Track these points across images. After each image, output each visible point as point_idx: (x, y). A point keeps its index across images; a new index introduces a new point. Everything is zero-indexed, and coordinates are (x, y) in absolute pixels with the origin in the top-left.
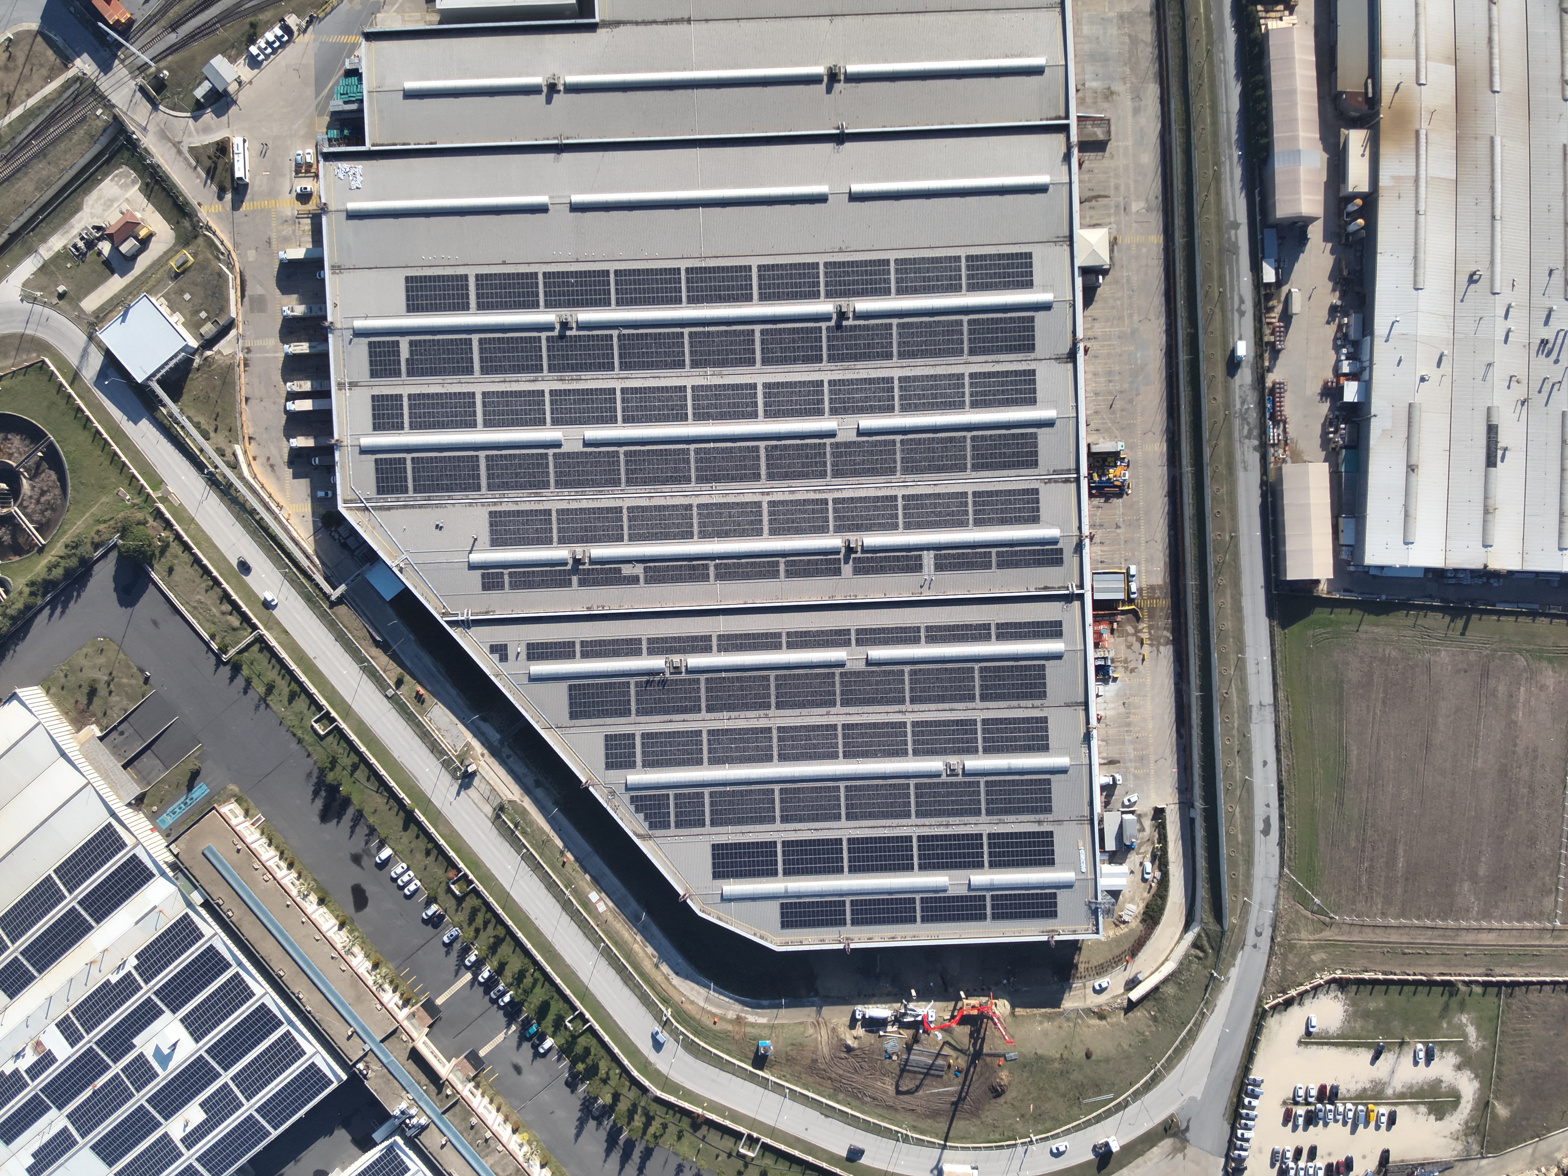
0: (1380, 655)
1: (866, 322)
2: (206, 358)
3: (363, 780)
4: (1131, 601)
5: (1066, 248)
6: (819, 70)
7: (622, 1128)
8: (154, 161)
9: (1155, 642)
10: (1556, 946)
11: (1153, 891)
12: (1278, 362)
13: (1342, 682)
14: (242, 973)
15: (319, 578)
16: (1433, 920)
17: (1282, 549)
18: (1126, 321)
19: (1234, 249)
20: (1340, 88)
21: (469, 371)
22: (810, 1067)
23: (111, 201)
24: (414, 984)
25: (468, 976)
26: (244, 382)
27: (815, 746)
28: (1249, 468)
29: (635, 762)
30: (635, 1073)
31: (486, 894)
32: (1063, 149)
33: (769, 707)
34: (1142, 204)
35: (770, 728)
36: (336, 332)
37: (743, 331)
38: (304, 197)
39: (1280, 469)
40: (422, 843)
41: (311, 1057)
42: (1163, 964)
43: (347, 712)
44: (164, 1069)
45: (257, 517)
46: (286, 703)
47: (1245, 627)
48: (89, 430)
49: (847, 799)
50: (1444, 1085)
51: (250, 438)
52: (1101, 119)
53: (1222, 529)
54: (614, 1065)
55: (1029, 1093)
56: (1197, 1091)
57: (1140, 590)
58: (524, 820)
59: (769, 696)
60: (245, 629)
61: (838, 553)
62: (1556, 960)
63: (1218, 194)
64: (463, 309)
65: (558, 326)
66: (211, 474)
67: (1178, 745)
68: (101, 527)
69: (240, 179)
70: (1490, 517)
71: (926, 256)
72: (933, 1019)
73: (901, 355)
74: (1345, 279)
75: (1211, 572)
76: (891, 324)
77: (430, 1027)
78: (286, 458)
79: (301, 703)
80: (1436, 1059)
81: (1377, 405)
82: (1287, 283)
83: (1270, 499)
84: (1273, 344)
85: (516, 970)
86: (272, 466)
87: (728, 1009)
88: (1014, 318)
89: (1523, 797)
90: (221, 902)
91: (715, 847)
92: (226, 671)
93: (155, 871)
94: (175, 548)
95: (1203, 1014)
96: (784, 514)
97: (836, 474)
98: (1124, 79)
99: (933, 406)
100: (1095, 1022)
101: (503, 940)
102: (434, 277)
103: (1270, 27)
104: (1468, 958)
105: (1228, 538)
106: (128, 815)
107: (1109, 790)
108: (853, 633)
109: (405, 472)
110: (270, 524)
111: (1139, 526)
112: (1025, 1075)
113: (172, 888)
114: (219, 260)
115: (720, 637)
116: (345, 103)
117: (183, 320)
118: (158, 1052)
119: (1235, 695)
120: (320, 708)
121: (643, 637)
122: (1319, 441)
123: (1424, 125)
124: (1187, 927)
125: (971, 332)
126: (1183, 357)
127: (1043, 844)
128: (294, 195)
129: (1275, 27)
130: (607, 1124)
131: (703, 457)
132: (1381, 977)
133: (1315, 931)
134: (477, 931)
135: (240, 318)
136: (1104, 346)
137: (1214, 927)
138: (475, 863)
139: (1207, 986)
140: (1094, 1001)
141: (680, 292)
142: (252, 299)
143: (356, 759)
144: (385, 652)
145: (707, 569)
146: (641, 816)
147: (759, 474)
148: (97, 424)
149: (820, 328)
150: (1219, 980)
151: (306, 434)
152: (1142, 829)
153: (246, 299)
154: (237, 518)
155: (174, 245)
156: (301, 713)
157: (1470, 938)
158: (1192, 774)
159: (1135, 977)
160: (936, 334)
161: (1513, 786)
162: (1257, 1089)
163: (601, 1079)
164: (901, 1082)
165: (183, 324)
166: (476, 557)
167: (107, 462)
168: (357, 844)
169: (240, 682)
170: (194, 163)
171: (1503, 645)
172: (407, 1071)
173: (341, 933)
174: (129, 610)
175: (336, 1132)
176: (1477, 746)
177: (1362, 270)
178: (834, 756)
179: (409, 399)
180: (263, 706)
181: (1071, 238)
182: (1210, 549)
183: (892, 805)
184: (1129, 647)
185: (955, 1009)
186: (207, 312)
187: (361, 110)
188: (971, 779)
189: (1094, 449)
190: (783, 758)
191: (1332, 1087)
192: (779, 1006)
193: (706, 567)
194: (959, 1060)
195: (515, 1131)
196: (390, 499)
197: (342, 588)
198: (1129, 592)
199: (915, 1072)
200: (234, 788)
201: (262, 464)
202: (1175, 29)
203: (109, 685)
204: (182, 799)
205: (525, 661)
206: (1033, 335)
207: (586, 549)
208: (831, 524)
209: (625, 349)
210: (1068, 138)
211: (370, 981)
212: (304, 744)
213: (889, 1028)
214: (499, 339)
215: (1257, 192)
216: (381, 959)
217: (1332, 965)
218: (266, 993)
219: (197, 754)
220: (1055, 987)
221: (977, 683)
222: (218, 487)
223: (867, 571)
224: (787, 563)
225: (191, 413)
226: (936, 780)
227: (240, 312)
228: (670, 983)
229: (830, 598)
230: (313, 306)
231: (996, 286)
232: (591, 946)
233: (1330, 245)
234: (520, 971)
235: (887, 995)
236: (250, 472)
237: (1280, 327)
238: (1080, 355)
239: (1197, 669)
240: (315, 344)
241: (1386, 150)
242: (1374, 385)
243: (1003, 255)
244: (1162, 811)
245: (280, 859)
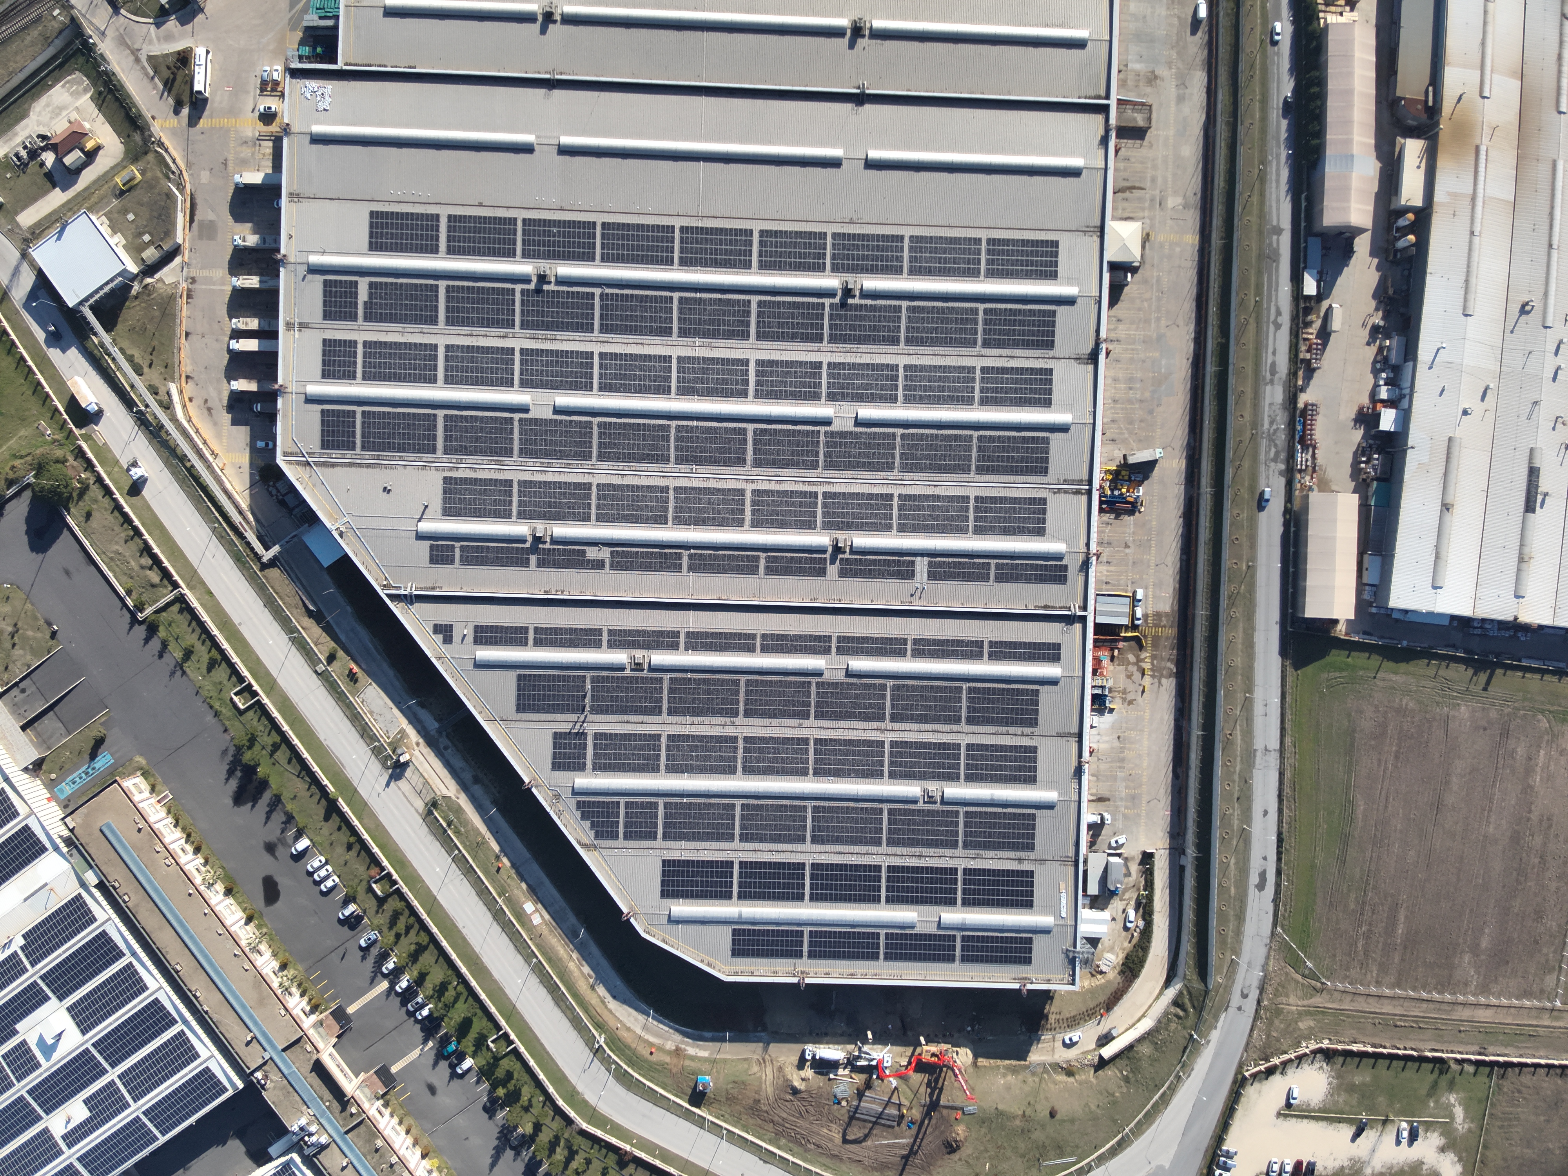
0: (1396, 705)
1: (873, 302)
2: (146, 286)
3: (283, 761)
4: (1135, 627)
5: (1096, 240)
6: (843, 22)
7: (541, 1161)
8: (109, 68)
9: (1158, 675)
10: (1554, 1027)
11: (1134, 941)
12: (1312, 382)
13: (1354, 731)
14: (135, 963)
15: (251, 537)
16: (1429, 992)
17: (1301, 583)
18: (1153, 325)
19: (1274, 257)
20: (1399, 93)
21: (434, 321)
22: (751, 1108)
23: (61, 108)
24: (325, 990)
25: (385, 985)
26: (184, 312)
27: (783, 760)
29: (585, 764)
30: (561, 1103)
31: (410, 896)
32: (1101, 132)
33: (736, 714)
34: (1179, 200)
35: (736, 738)
36: (289, 266)
37: (739, 301)
38: (268, 117)
39: (1306, 497)
40: (344, 837)
41: (205, 1061)
42: (1139, 1020)
43: (271, 686)
44: (48, 1059)
46: (205, 671)
47: (1256, 665)
48: (13, 356)
49: (813, 821)
50: (1425, 1167)
51: (188, 377)
52: (1143, 104)
53: (1240, 558)
54: (538, 1091)
55: (986, 1151)
56: (1166, 1160)
57: (1146, 616)
58: (458, 818)
59: (737, 702)
60: (166, 587)
61: (824, 552)
62: (1553, 1043)
63: (1262, 194)
64: (432, 252)
65: (534, 279)
66: (140, 412)
67: (1173, 786)
68: (17, 463)
69: (199, 92)
70: (1524, 566)
71: (944, 235)
72: (889, 1064)
73: (909, 341)
74: (1389, 298)
75: (1224, 602)
76: (900, 306)
77: (339, 1037)
78: (225, 402)
79: (221, 673)
80: (1420, 1139)
81: (1414, 437)
82: (1327, 297)
83: (1292, 529)
84: (1308, 362)
85: (438, 982)
86: (209, 409)
87: (668, 1040)
88: (1034, 311)
89: (1534, 867)
90: (117, 885)
91: (665, 863)
92: (140, 631)
93: (48, 845)
94: (95, 491)
95: (1179, 1078)
96: (768, 505)
97: (829, 466)
98: (1169, 64)
99: (939, 400)
100: (1062, 1078)
101: (425, 948)
102: (402, 214)
103: (1329, 21)
104: (1463, 1035)
105: (1244, 567)
106: (23, 781)
107: (1096, 829)
108: (834, 640)
109: (354, 427)
110: (202, 472)
111: (1150, 547)
112: (984, 1130)
113: (65, 865)
114: (169, 179)
115: (689, 634)
116: (321, 18)
117: (124, 242)
118: (41, 1041)
119: (1239, 737)
120: (241, 679)
121: (605, 629)
122: (1349, 471)
123: (1485, 140)
124: (1168, 983)
125: (986, 322)
126: (1211, 368)
127: (1022, 884)
128: (257, 114)
129: (1334, 21)
130: (526, 1155)
131: (684, 436)
132: (1370, 1049)
133: (1305, 997)
134: (398, 936)
135: (187, 245)
136: (1127, 349)
137: (1197, 985)
138: (401, 862)
139: (1185, 1048)
140: (1063, 1055)
141: (673, 252)
142: (201, 225)
143: (278, 739)
144: (318, 623)
145: (681, 559)
146: (587, 824)
147: (745, 459)
148: (22, 350)
149: (823, 304)
150: (1199, 1043)
151: (248, 377)
152: (1128, 874)
153: (195, 225)
154: (165, 464)
155: (122, 161)
156: (220, 683)
157: (1466, 1013)
158: (1186, 819)
159: (1109, 1032)
160: (948, 321)
161: (1524, 855)
162: (1229, 1162)
163: (522, 1107)
164: (849, 1130)
165: (124, 247)
166: (425, 526)
167: (30, 392)
168: (273, 831)
169: (155, 644)
170: (152, 73)
171: (1526, 704)
172: (310, 1085)
173: (248, 927)
174: (41, 556)
175: (229, 1143)
176: (1490, 811)
177: (1408, 289)
178: (803, 772)
179: (365, 347)
180: (179, 673)
181: (1102, 229)
182: (1224, 578)
183: (862, 830)
184: (1129, 677)
185: (913, 1054)
186: (151, 235)
187: (336, 28)
188: (950, 808)
190: (748, 771)
191: (1309, 1163)
192: (723, 1040)
193: (679, 556)
194: (914, 1111)
195: (424, 1156)
196: (335, 456)
197: (276, 549)
198: (1133, 617)
199: (865, 1121)
200: (140, 760)
201: (199, 407)
202: (1228, 15)
203: (13, 637)
204: (84, 768)
205: (471, 645)
206: (1053, 332)
207: (548, 526)
208: (819, 519)
209: (607, 310)
210: (1107, 120)
211: (275, 983)
212: (221, 717)
213: (841, 1071)
214: (468, 287)
215: (1303, 196)
216: (291, 959)
217: (1319, 1034)
218: (161, 988)
219: (104, 719)
220: (1022, 1038)
221: (964, 704)
222: (147, 428)
223: (855, 574)
224: (768, 559)
225: (125, 344)
226: (912, 807)
227: (187, 238)
228: (606, 1007)
229: (812, 601)
230: (267, 237)
231: (1017, 274)
232: (523, 961)
233: (1376, 261)
234: (442, 983)
235: (841, 1035)
236: (184, 414)
237: (1317, 344)
238: (1102, 357)
239: (1201, 706)
240: (265, 278)
241: (1443, 164)
242: (1413, 415)
243: (1028, 241)
244: (1151, 855)
245: (186, 842)
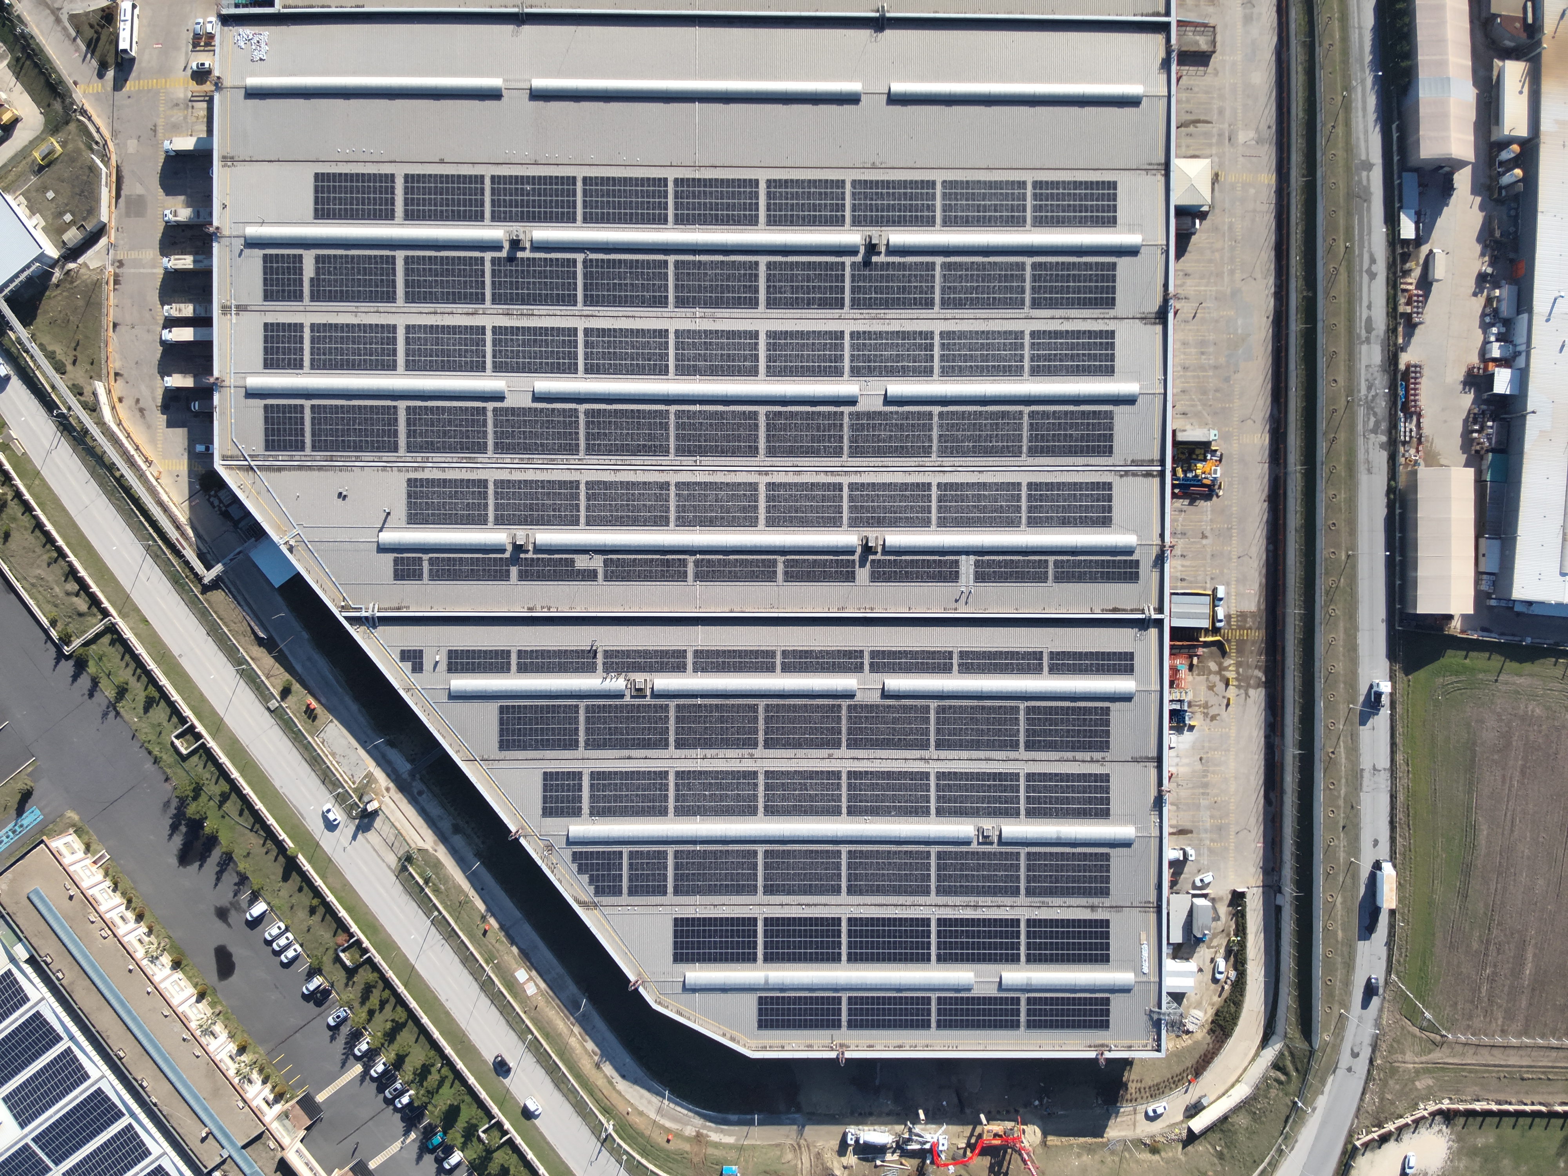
0: (1521, 713)
1: (902, 259)
2: (68, 272)
3: (235, 814)
4: (1215, 630)
5: (1161, 179)
8: (26, 31)
9: (1244, 683)
11: (1225, 994)
12: (1414, 340)
13: (1474, 744)
14: (74, 1048)
15: (190, 555)
16: (1559, 1039)
17: (1411, 574)
18: (1226, 279)
19: (1366, 197)
20: (1494, 10)
21: (390, 297)
24: (289, 1075)
25: (358, 1069)
26: (112, 302)
27: (812, 798)
28: (1374, 470)
29: (580, 808)
31: (384, 966)
32: (1162, 54)
33: (755, 745)
34: (1252, 134)
35: (755, 773)
36: (223, 240)
37: (745, 263)
38: (201, 75)
39: (1415, 473)
40: (306, 899)
41: (157, 1159)
42: (1233, 1086)
43: (218, 726)
45: (117, 474)
46: (142, 711)
47: (1360, 671)
49: (849, 868)
51: (117, 374)
52: (1205, 25)
53: (1338, 546)
57: (1228, 617)
58: (437, 874)
59: (756, 731)
60: (95, 615)
61: (852, 553)
63: (1347, 124)
64: (386, 218)
65: (506, 246)
66: (62, 416)
69: (125, 51)
71: (982, 179)
72: (945, 1148)
73: (945, 304)
74: (1496, 242)
75: (1320, 598)
76: (933, 264)
77: (308, 1129)
78: (159, 401)
79: (160, 713)
81: (1534, 400)
82: (1427, 242)
83: (1398, 511)
84: (1408, 317)
85: (418, 1064)
86: (141, 410)
87: (687, 1124)
88: (1091, 264)
90: (49, 960)
91: (678, 922)
92: (68, 667)
94: (14, 508)
95: (1280, 1152)
96: (785, 500)
97: (856, 452)
99: (982, 371)
100: (1146, 1156)
101: (404, 1025)
102: (352, 175)
105: (1343, 557)
107: (1178, 866)
108: (866, 656)
109: (303, 424)
111: (1231, 537)
114: (92, 149)
115: (697, 653)
117: (44, 224)
119: (1343, 755)
120: (183, 720)
121: (599, 649)
122: (1459, 441)
124: (1265, 1042)
125: (1034, 278)
126: (1295, 326)
127: (1096, 935)
128: (189, 72)
131: (685, 422)
132: (1494, 1107)
133: (1423, 1052)
134: (371, 1013)
135: (113, 224)
137: (1300, 1044)
138: (372, 926)
139: (1288, 1118)
140: (1146, 1130)
141: (666, 209)
142: (129, 198)
143: (226, 787)
144: (270, 652)
145: (685, 566)
146: (585, 878)
147: (757, 448)
149: (843, 263)
150: (1303, 1111)
151: (183, 372)
152: (1217, 918)
153: (122, 200)
154: (93, 474)
155: (43, 132)
156: (159, 725)
158: (1281, 852)
159: (1199, 1101)
160: (990, 278)
165: (43, 229)
166: (388, 537)
168: (224, 894)
169: (84, 681)
170: (74, 34)
173: (200, 1005)
177: (1516, 232)
178: (835, 812)
179: (312, 330)
180: (112, 714)
181: (1167, 167)
182: (1320, 569)
183: (907, 877)
184: (1211, 688)
185: (972, 1135)
186: (73, 214)
188: (1009, 849)
189: (1181, 437)
190: (771, 811)
192: (751, 1123)
193: (684, 563)
196: (282, 457)
197: (218, 568)
198: (1214, 618)
200: (72, 815)
201: (130, 408)
204: (11, 826)
205: (445, 673)
206: (1114, 287)
207: (530, 532)
208: (845, 515)
209: (592, 278)
210: (1168, 40)
211: (231, 1069)
212: (162, 764)
213: (889, 1157)
214: (430, 257)
215: (1394, 126)
216: (250, 1041)
217: (1439, 1094)
218: (103, 1077)
219: (30, 769)
220: (1098, 1111)
221: (1022, 727)
222: (70, 433)
223: (888, 578)
224: (787, 563)
225: (45, 340)
226: (964, 849)
227: (113, 216)
228: (614, 1088)
229: (840, 610)
230: (201, 210)
231: (1069, 222)
232: (516, 1038)
233: (1478, 199)
234: (423, 1065)
235: (888, 1114)
236: (114, 416)
237: (1418, 296)
238: (1171, 316)
239: (1297, 719)
240: (200, 257)
241: (1547, 87)
242: (1531, 374)
243: (1081, 183)
244: (1242, 895)
245: (127, 908)
